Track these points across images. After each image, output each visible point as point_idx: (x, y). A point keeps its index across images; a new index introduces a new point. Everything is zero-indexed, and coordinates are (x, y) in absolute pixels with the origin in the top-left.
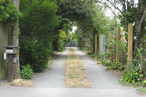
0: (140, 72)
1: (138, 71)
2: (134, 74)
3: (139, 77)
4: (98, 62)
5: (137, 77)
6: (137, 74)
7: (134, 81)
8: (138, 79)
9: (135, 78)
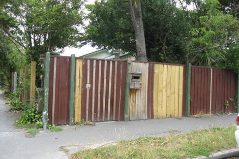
0: (36, 112)
1: (34, 112)
2: (30, 115)
3: (34, 118)
4: (7, 102)
5: (33, 118)
6: (33, 114)
7: (29, 123)
8: (34, 120)
9: (31, 119)
